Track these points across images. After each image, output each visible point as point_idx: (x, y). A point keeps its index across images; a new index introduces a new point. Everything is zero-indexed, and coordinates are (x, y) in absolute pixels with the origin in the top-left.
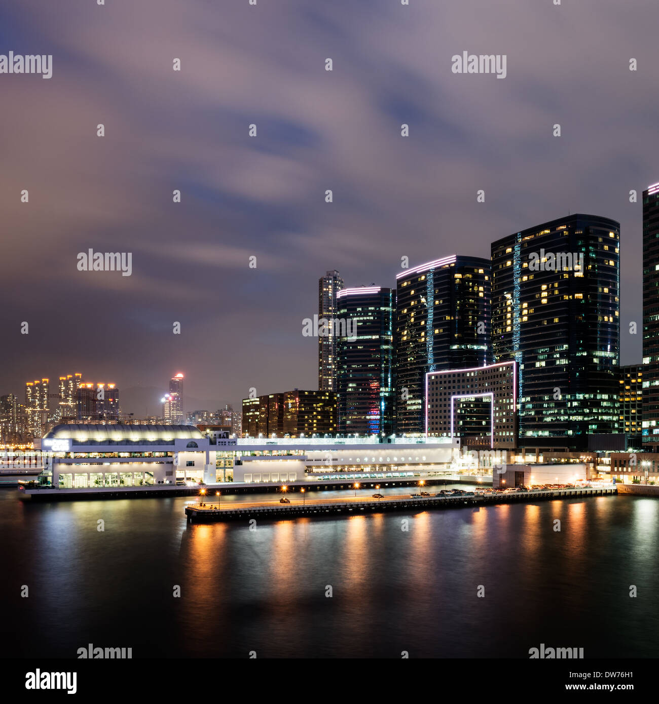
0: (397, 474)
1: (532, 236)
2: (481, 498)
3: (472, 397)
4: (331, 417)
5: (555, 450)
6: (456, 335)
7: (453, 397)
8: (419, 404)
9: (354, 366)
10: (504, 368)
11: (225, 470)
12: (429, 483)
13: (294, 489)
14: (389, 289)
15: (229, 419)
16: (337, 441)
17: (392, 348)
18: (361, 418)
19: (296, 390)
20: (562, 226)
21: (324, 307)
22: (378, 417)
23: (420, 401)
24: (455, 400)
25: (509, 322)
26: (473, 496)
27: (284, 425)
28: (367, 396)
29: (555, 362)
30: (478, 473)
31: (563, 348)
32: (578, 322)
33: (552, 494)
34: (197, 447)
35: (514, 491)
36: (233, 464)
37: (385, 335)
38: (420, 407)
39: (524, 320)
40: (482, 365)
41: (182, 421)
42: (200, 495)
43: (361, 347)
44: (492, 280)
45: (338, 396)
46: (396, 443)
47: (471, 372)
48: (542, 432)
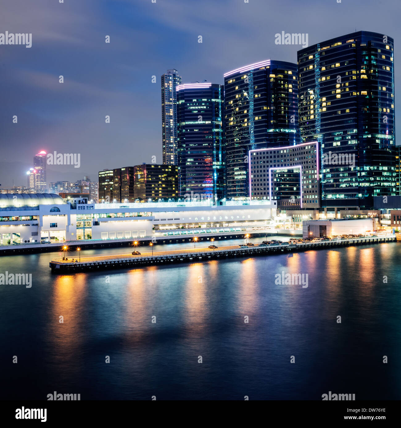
0: (228, 230)
1: (328, 47)
2: (294, 247)
3: (285, 169)
4: (174, 186)
5: (350, 209)
6: (272, 121)
7: (270, 169)
8: (244, 174)
9: (191, 145)
10: (309, 146)
11: (84, 230)
12: (253, 236)
13: (144, 243)
14: (219, 85)
15: (87, 188)
16: (179, 204)
17: (222, 131)
18: (198, 186)
19: (144, 164)
20: (350, 39)
21: (166, 98)
22: (212, 185)
23: (245, 172)
24: (272, 171)
25: (312, 112)
26: (288, 245)
27: (135, 192)
28: (202, 169)
29: (347, 142)
30: (291, 227)
31: (353, 131)
32: (364, 112)
33: (348, 242)
34: (60, 211)
35: (319, 240)
36: (92, 224)
37: (216, 121)
38: (245, 177)
39: (323, 111)
40: (293, 144)
41: (46, 190)
42: (62, 251)
43: (197, 130)
44: (299, 80)
45: (179, 168)
46: (226, 205)
47: (284, 150)
48: (339, 195)
